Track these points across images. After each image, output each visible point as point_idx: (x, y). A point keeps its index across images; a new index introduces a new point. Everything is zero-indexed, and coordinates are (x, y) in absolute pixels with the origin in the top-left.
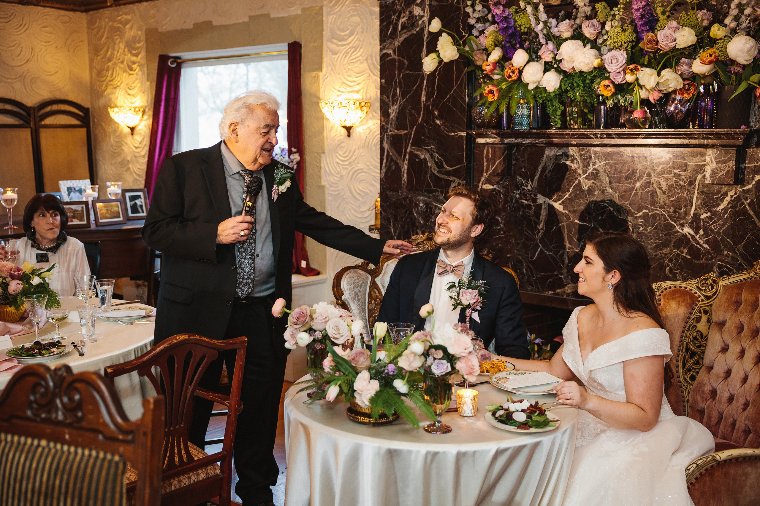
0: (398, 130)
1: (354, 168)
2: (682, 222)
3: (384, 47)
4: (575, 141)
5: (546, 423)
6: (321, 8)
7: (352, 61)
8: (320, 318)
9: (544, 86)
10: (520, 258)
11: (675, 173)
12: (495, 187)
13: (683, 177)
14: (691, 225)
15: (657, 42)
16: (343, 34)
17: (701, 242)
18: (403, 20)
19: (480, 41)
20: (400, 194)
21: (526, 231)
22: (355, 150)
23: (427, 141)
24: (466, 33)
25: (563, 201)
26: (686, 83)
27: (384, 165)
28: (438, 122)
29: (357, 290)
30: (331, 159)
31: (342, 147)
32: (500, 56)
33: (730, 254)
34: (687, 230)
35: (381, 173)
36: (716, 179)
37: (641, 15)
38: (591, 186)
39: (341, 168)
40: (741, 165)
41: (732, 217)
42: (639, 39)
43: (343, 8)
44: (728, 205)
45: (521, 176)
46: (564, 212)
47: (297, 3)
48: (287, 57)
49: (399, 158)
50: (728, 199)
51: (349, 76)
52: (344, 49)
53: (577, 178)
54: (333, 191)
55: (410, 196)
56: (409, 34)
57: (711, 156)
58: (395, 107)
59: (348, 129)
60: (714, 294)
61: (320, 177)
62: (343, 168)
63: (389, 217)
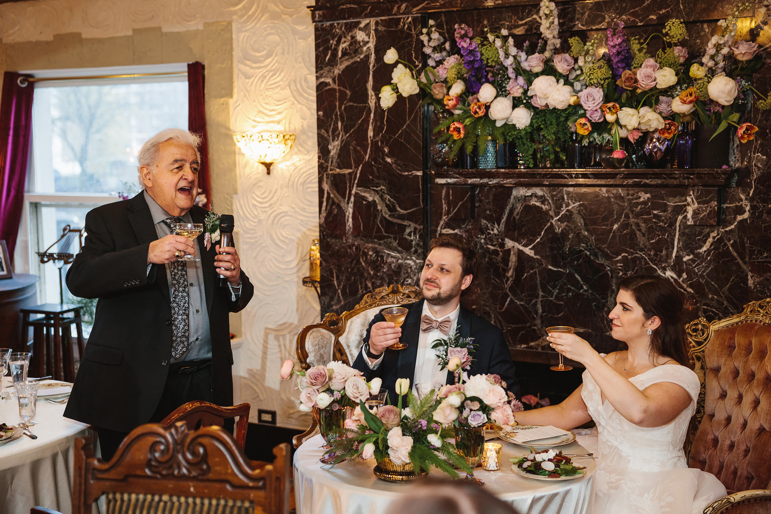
0: (340, 168)
1: (275, 211)
2: (663, 265)
3: (322, 75)
4: (547, 181)
5: (574, 471)
6: (230, 23)
7: (271, 87)
8: (338, 377)
9: (514, 122)
10: (488, 309)
11: (654, 214)
12: (456, 231)
13: (663, 218)
14: (673, 269)
15: (636, 81)
16: (259, 54)
17: (685, 286)
18: (344, 45)
19: (438, 72)
20: (344, 241)
21: (493, 279)
22: (276, 190)
23: (376, 181)
24: (420, 63)
25: (534, 246)
26: (667, 122)
27: (324, 208)
28: (389, 160)
29: (321, 352)
30: (245, 200)
31: (259, 186)
32: (462, 90)
33: (715, 297)
34: (669, 274)
35: (320, 218)
36: (698, 219)
37: (618, 52)
38: (564, 229)
39: (259, 211)
40: (723, 205)
41: (715, 259)
42: (615, 76)
43: (258, 25)
44: (710, 247)
45: (485, 218)
46: (535, 257)
47: (198, 16)
48: (187, 78)
49: (342, 200)
50: (710, 240)
51: (266, 104)
52: (260, 73)
53: (548, 221)
54: (249, 238)
55: (356, 243)
56: (351, 61)
57: (693, 196)
58: (337, 143)
59: (268, 166)
60: (705, 340)
62: (262, 211)
63: (331, 267)
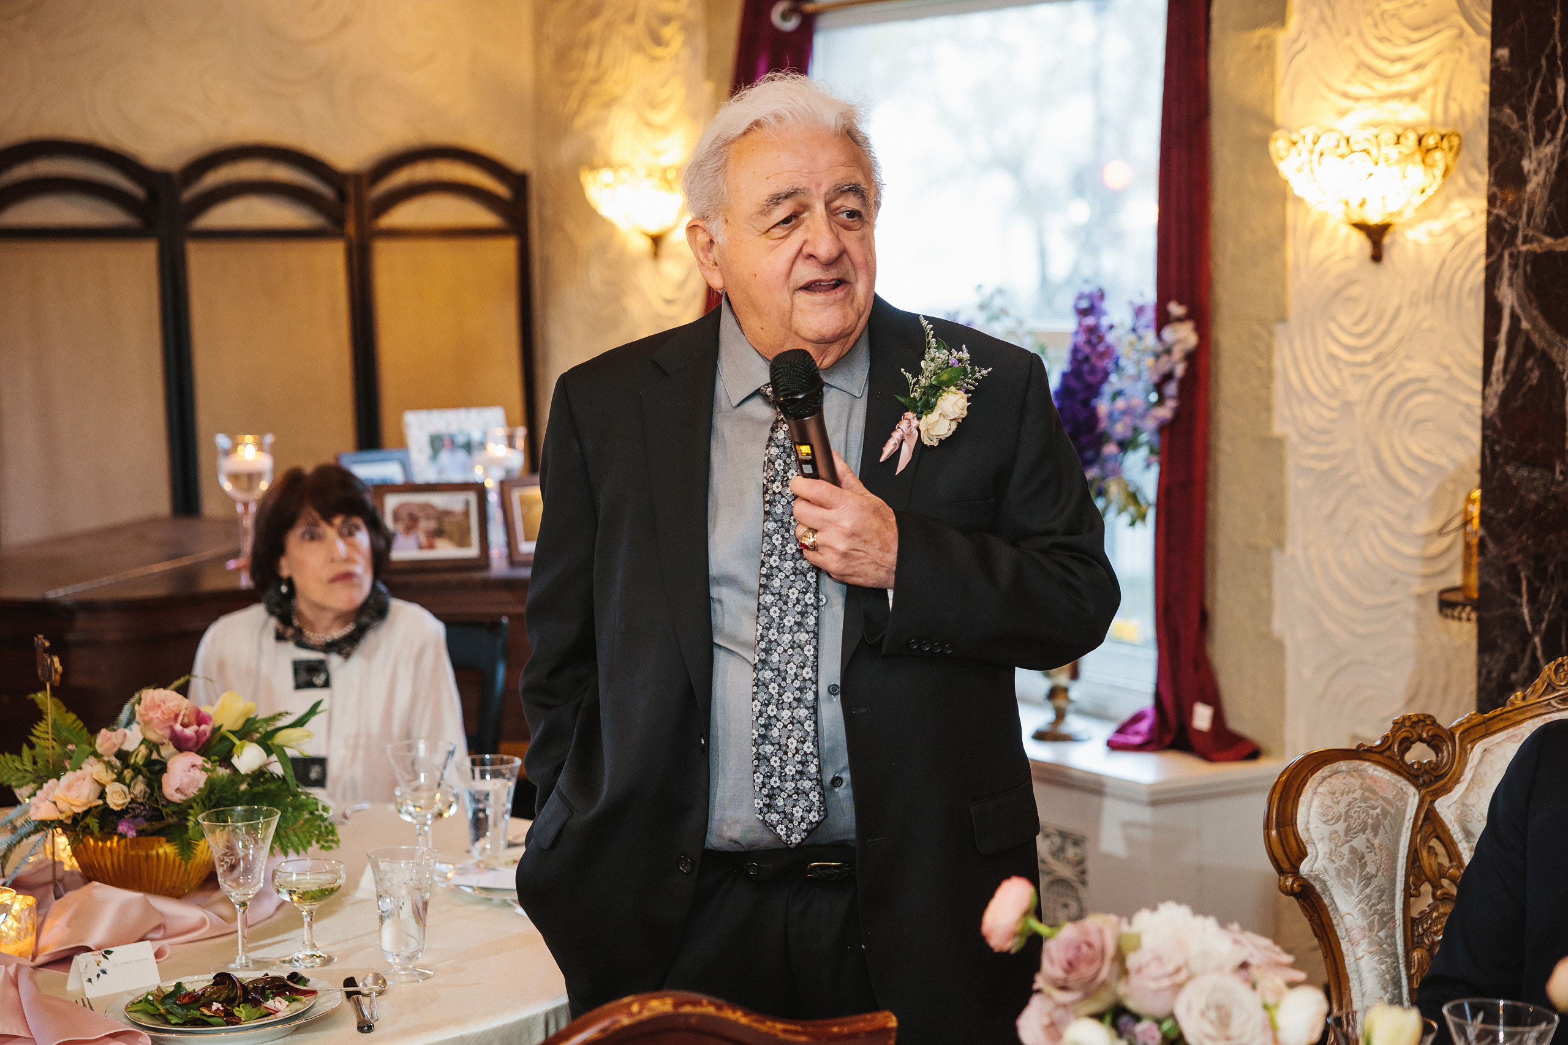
0: (1556, 234)
1: (1391, 375)
8: (1154, 970)
20: (1559, 477)
22: (1398, 310)
27: (1498, 367)
29: (1359, 842)
30: (1308, 341)
31: (1350, 299)
35: (1484, 398)
39: (1346, 373)
51: (1381, 39)
54: (1313, 457)
58: (1548, 150)
59: (1376, 235)
61: (1268, 408)
62: (1353, 375)
63: (1515, 560)
